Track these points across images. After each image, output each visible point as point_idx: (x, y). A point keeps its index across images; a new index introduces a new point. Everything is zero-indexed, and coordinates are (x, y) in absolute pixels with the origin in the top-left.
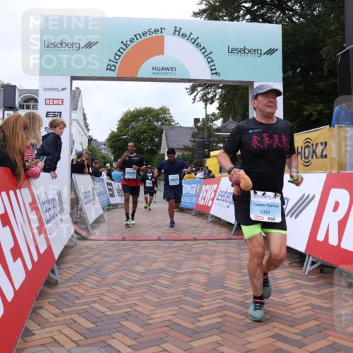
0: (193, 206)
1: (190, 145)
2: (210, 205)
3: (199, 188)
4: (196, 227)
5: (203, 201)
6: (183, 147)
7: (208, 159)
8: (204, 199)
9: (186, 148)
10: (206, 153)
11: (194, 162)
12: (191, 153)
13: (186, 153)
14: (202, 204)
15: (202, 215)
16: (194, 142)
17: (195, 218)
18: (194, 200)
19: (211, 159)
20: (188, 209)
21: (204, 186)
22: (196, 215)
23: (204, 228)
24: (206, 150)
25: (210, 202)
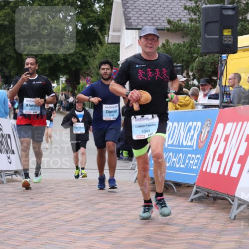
0: (191, 177)
1: (185, 18)
2: (234, 174)
3: (205, 131)
4: (200, 230)
5: (216, 163)
6: (166, 25)
7: (231, 56)
8: (220, 158)
9: (175, 28)
10: (228, 41)
11: (195, 65)
12: (187, 40)
13: (175, 41)
14: (214, 171)
15: (215, 199)
16: (194, 10)
17: (198, 208)
18: (194, 160)
19: (239, 54)
20: (178, 185)
21: (220, 126)
22: (200, 200)
23: (221, 233)
24: (227, 33)
25: (237, 167)
